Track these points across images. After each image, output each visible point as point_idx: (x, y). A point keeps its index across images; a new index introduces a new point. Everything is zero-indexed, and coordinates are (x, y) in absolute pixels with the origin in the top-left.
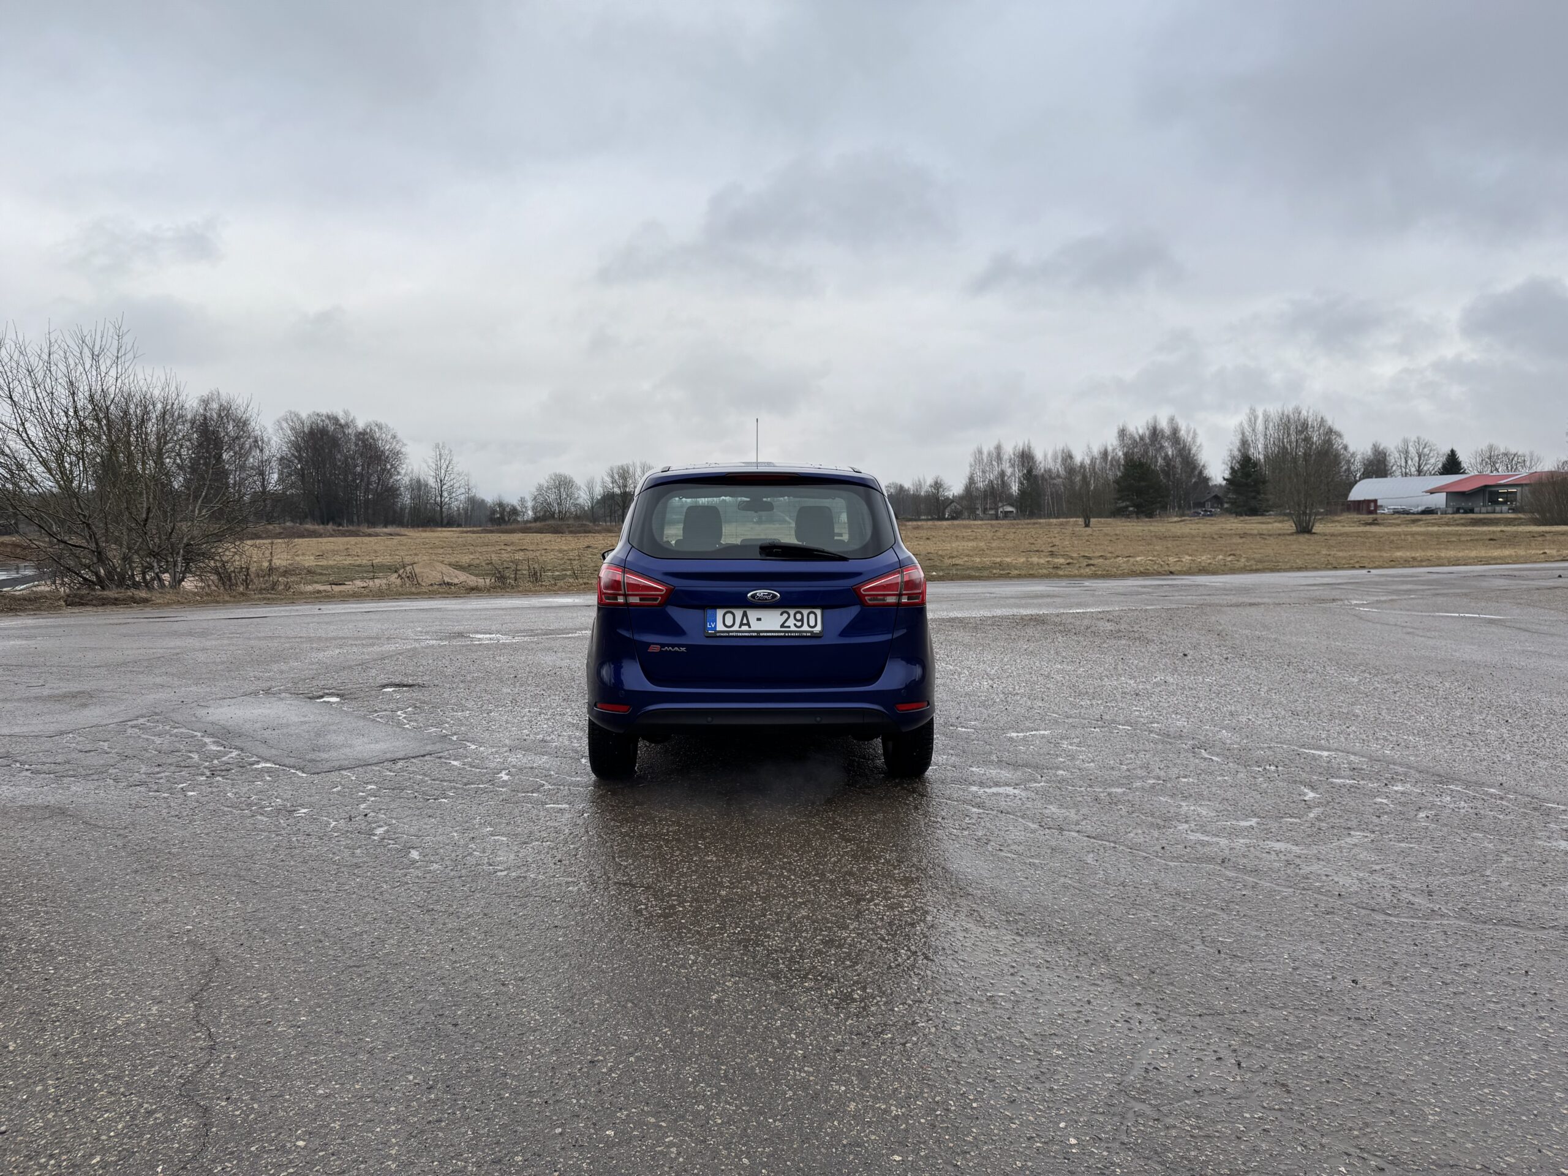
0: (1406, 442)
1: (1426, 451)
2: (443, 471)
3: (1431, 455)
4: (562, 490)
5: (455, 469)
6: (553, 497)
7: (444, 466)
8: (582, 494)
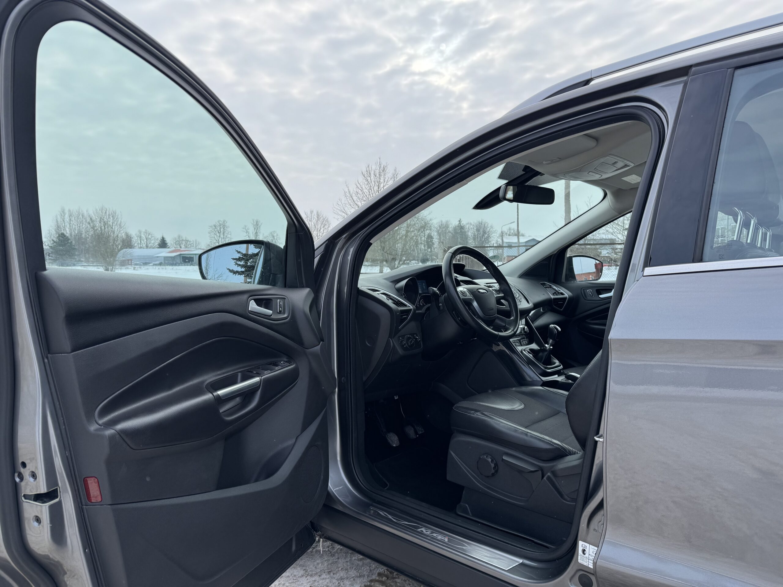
0: (140, 232)
1: (150, 236)
3: (152, 239)
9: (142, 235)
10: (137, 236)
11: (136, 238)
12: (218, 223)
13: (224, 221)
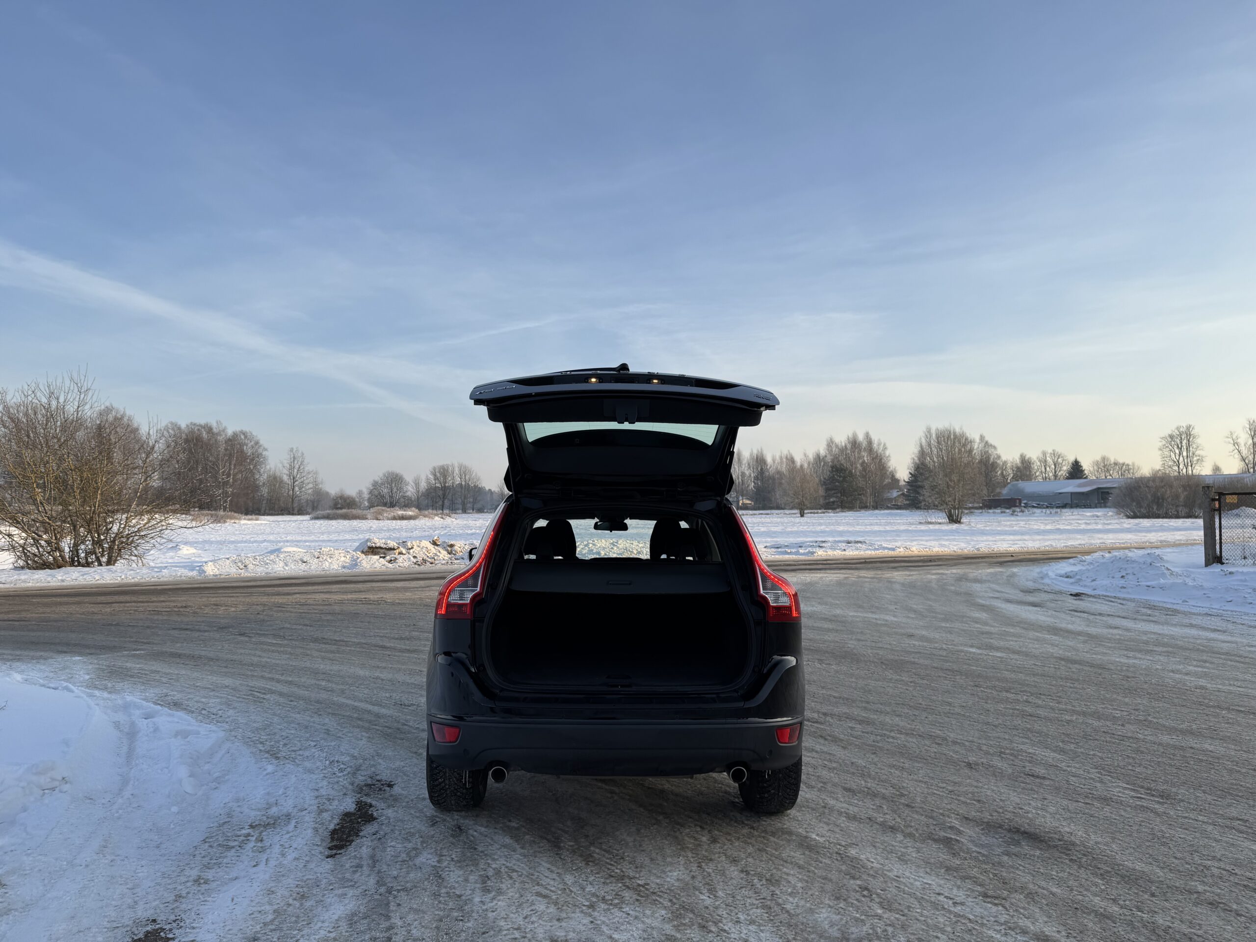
0: (1044, 454)
2: (296, 471)
3: (1063, 463)
4: (393, 485)
5: (306, 469)
6: (386, 491)
7: (297, 466)
8: (410, 488)
9: (1048, 458)
10: (1040, 461)
11: (1039, 464)
12: (1176, 431)
13: (1188, 427)
